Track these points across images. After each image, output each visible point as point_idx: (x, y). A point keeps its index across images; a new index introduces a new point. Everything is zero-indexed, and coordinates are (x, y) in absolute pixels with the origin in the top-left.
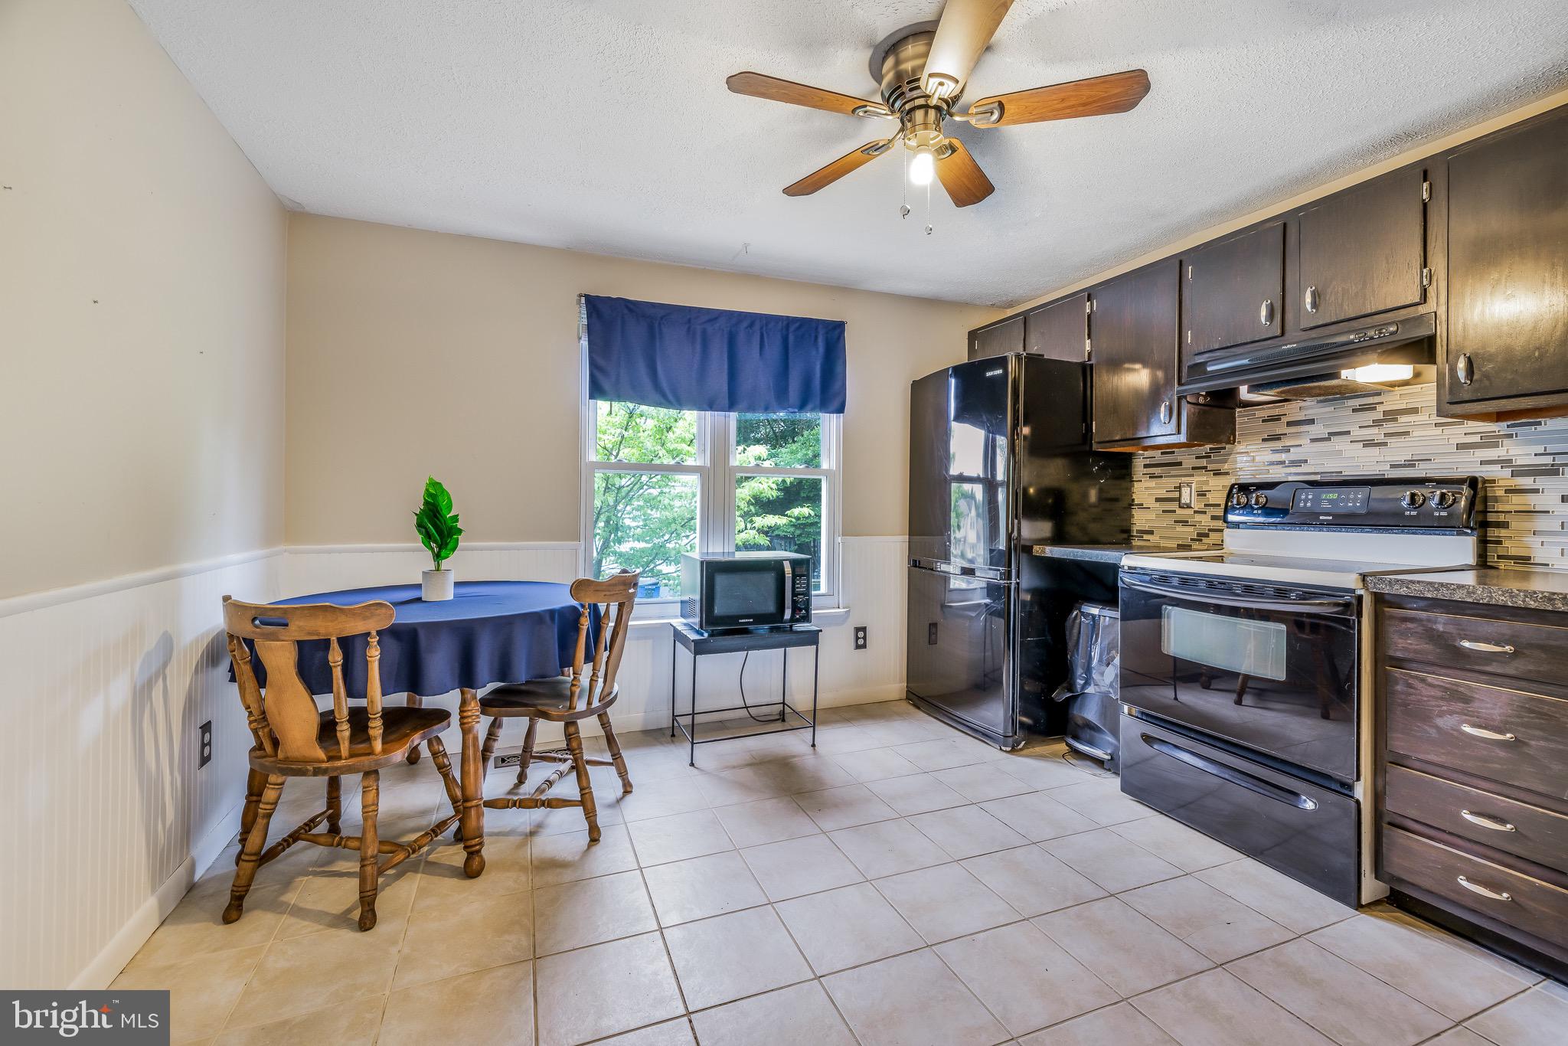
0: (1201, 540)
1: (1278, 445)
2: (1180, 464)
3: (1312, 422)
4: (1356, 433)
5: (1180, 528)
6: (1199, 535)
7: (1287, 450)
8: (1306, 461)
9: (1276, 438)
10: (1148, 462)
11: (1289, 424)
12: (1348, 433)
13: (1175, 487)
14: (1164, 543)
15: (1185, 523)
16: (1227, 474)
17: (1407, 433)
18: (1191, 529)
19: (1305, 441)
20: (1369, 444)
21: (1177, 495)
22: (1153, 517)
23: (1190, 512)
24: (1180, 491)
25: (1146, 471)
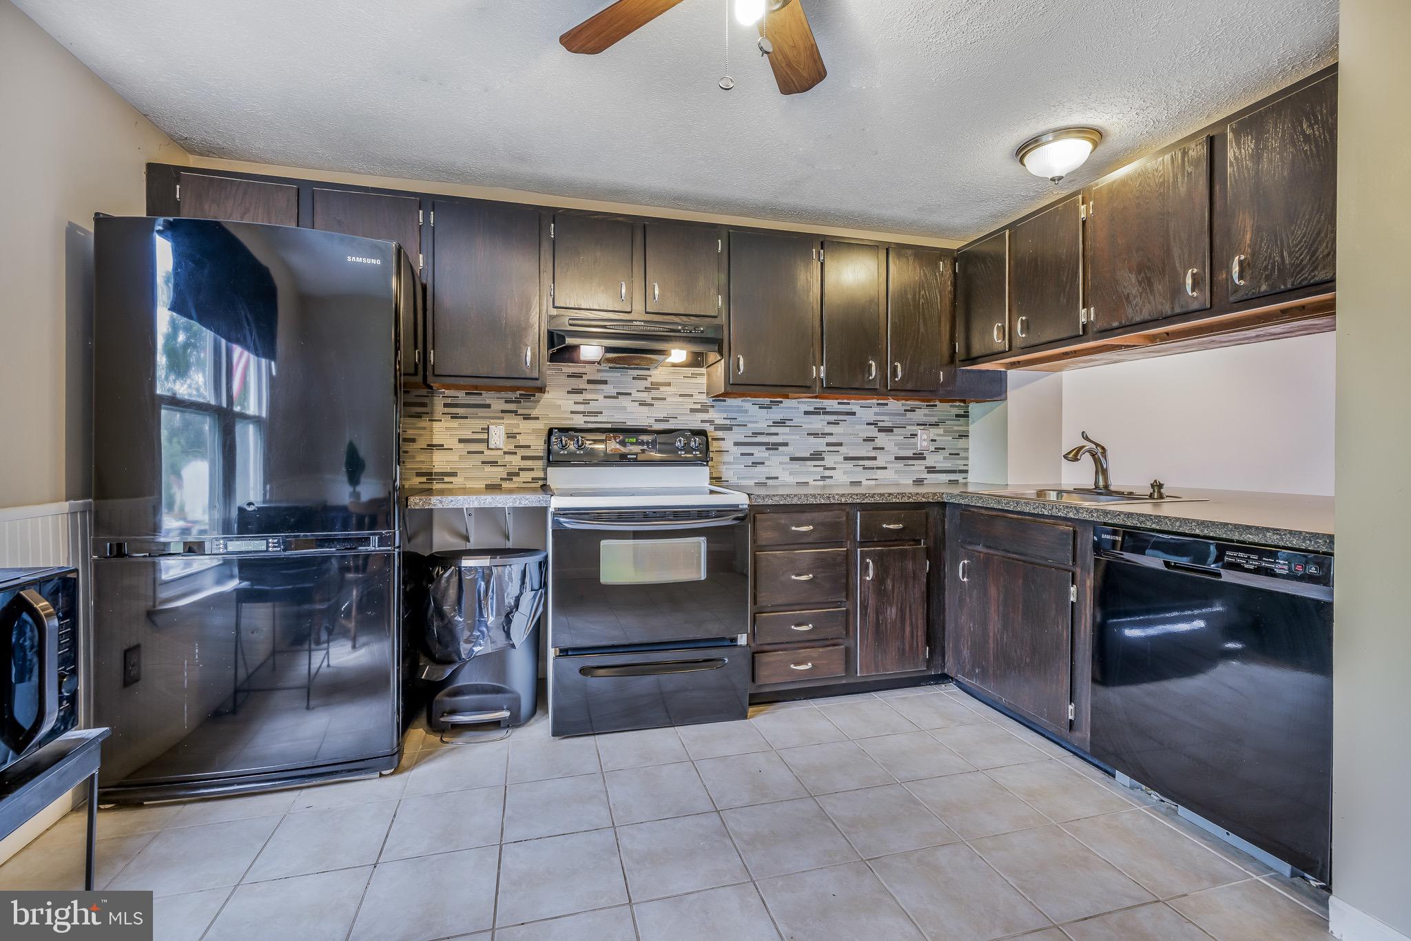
0: (512, 479)
1: (579, 398)
2: (489, 406)
3: (605, 382)
4: (636, 395)
5: (488, 469)
6: (509, 474)
7: (586, 402)
8: (601, 413)
9: (579, 391)
10: (449, 401)
11: (589, 382)
12: (630, 394)
13: (483, 429)
14: (469, 484)
15: (494, 463)
16: (537, 418)
17: (665, 399)
18: (501, 469)
19: (600, 397)
20: (643, 404)
21: (485, 436)
22: (456, 458)
23: (501, 453)
24: (488, 433)
25: (447, 410)
